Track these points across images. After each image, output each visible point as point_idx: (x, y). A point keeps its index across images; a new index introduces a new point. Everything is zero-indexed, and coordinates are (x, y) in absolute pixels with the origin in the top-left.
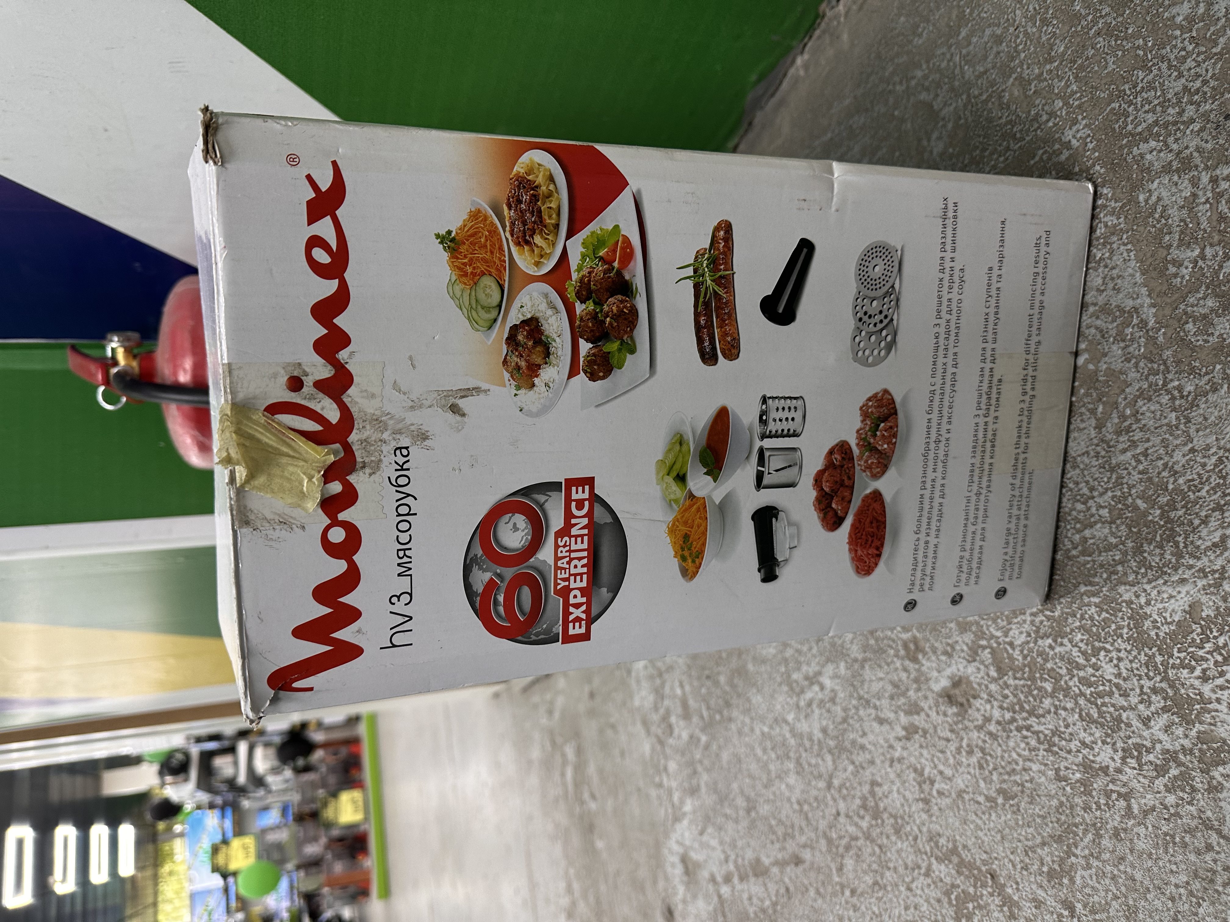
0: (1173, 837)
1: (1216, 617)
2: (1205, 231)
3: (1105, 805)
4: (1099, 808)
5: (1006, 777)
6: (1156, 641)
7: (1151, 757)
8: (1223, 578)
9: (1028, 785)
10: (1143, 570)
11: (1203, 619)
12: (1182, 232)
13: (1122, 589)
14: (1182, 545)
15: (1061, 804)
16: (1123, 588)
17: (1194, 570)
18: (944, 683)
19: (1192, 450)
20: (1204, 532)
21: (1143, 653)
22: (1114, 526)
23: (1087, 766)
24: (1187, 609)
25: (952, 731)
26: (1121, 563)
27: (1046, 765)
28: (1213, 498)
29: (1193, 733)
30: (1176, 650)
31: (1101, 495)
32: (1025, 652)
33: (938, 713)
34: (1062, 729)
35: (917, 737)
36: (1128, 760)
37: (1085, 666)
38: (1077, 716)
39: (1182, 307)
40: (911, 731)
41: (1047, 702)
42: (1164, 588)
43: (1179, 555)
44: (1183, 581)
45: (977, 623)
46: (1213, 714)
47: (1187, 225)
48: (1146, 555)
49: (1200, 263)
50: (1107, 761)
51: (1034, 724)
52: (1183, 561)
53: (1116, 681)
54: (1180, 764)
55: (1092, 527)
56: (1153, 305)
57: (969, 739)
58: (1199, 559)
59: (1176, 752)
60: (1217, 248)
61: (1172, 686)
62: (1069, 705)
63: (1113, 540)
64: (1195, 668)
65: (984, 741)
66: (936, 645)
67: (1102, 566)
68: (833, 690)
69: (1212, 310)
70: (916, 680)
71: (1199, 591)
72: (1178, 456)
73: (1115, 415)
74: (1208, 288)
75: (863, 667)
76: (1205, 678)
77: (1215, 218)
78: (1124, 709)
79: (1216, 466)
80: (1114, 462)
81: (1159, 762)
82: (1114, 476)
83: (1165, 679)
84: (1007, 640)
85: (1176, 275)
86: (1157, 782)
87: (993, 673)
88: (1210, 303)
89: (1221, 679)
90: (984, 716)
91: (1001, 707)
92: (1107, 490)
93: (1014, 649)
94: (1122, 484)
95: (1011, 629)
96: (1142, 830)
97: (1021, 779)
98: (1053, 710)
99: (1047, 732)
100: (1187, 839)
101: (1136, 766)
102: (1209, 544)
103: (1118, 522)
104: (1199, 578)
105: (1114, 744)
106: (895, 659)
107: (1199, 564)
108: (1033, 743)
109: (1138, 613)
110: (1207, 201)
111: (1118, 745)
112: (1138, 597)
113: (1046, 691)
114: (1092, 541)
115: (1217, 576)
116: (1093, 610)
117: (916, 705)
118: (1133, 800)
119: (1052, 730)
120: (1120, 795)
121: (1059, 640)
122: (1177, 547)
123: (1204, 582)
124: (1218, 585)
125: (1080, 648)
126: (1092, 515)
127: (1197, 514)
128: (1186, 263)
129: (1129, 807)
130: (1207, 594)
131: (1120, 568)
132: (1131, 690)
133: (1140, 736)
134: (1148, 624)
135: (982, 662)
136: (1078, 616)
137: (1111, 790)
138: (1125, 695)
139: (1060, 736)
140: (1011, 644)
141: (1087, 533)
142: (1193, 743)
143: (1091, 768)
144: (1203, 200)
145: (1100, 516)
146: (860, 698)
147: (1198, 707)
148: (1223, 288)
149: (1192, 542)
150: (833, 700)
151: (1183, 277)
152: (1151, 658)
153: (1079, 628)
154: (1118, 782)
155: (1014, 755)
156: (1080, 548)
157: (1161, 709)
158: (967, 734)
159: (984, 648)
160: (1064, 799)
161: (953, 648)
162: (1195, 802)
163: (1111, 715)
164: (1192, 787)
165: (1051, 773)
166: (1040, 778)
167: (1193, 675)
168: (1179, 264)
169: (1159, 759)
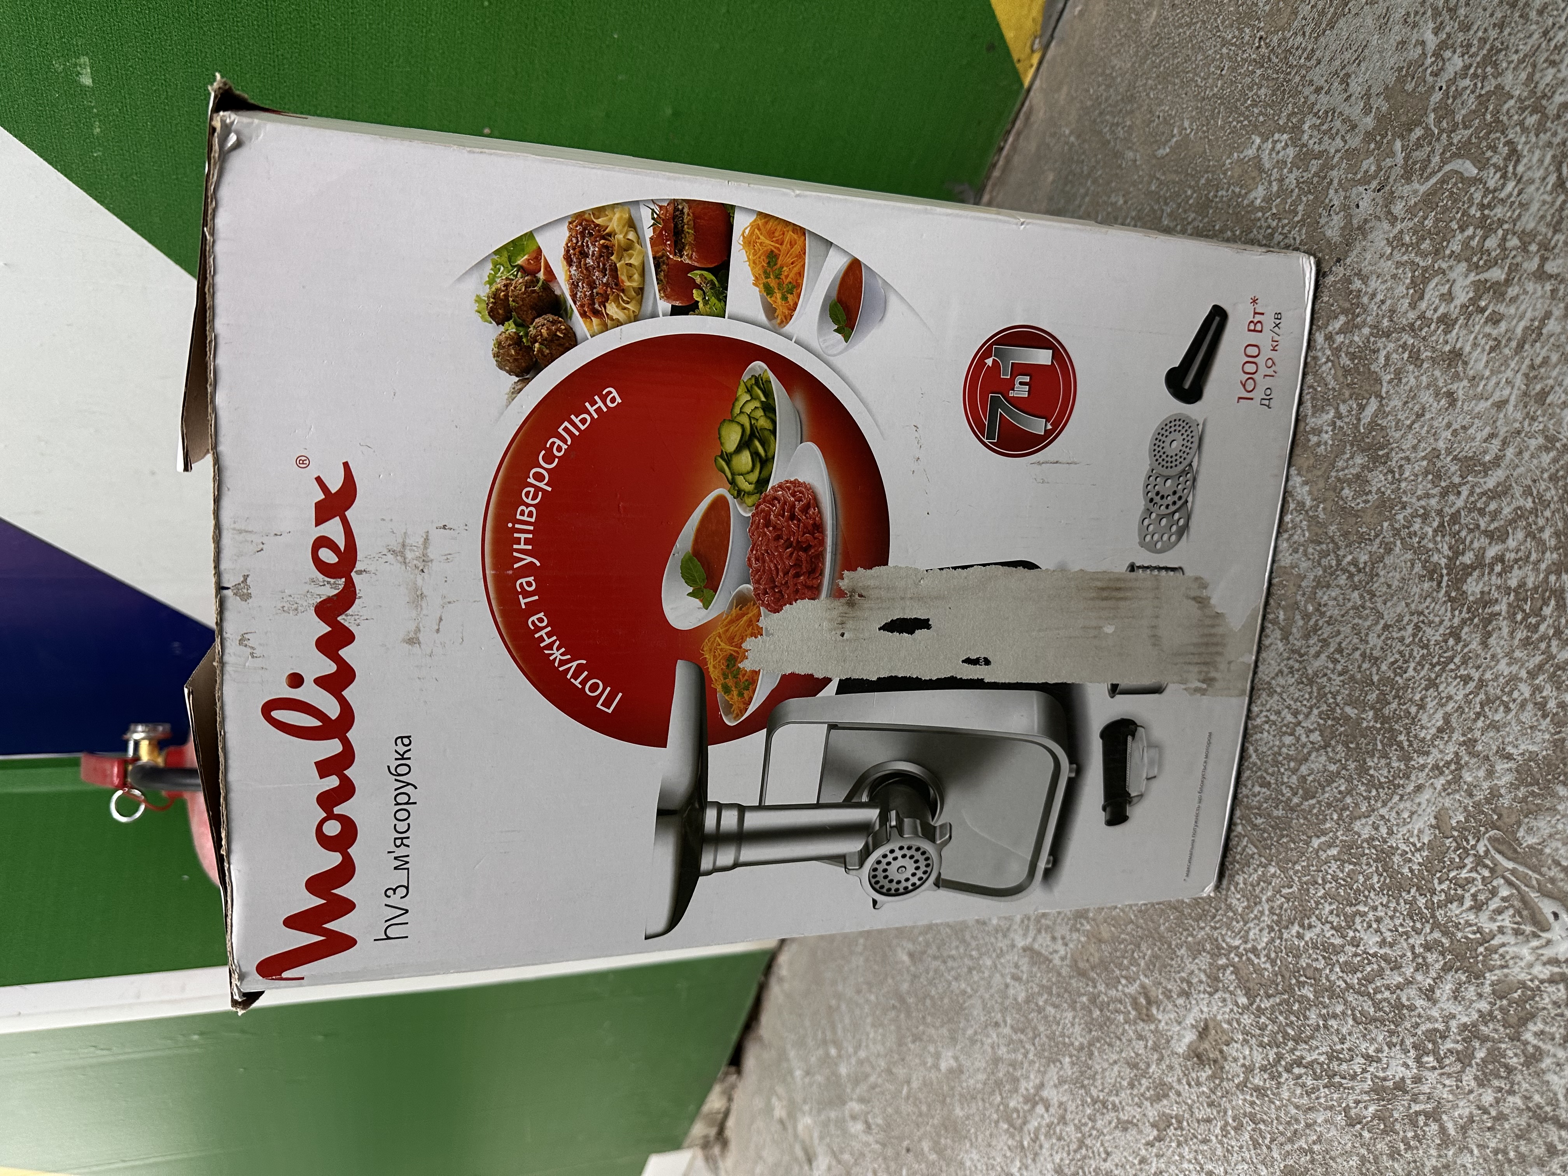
0: (1505, 1153)
1: (1467, 821)
2: (1334, 389)
3: (1413, 1138)
4: (1408, 1147)
5: (1288, 1147)
6: (1411, 879)
7: (1449, 1045)
8: (1460, 768)
9: (1316, 1148)
10: (1374, 793)
11: (1454, 828)
12: (1313, 399)
13: (1357, 826)
14: (1406, 744)
15: (1363, 1160)
16: (1358, 823)
17: (1427, 770)
18: (1190, 1036)
19: (1386, 627)
20: (1424, 718)
21: (1402, 901)
22: (1329, 749)
23: (1379, 1091)
24: (1434, 822)
25: (1211, 1105)
26: (1349, 792)
27: (1331, 1108)
28: (1422, 674)
29: (1487, 989)
30: (1436, 881)
31: (1307, 716)
32: (1273, 955)
33: (1189, 1085)
34: (1338, 1047)
35: (1171, 1131)
36: (1425, 1059)
37: (1343, 946)
38: (1351, 1022)
39: (1333, 474)
40: (1163, 1124)
41: (1313, 1016)
42: (1401, 806)
43: (1406, 758)
44: (1419, 788)
45: (1210, 937)
46: (1501, 951)
47: (1315, 390)
48: (1372, 772)
49: (1339, 423)
50: (1401, 1072)
51: (1304, 1053)
52: (1413, 763)
53: (1382, 951)
54: (1484, 1039)
55: (1306, 760)
56: (1306, 483)
57: (1233, 1108)
58: (1428, 753)
59: (1474, 1025)
60: (1350, 402)
61: (1445, 933)
62: (1339, 1009)
63: (1333, 768)
64: (1463, 897)
65: (1252, 1104)
66: (1169, 987)
67: (1329, 805)
68: (1061, 1104)
69: (1363, 467)
70: (1156, 1048)
71: (1440, 794)
72: (1373, 639)
73: (1298, 617)
74: (1352, 445)
75: (1091, 1055)
76: (1478, 907)
77: (1340, 373)
78: (1399, 987)
79: (1414, 635)
80: (1310, 671)
81: (1459, 1047)
82: (1315, 689)
83: (1436, 925)
84: (1249, 946)
85: (1318, 444)
86: (1465, 1078)
87: (1243, 1000)
88: (1359, 460)
89: (1497, 899)
90: (1243, 1065)
91: (1261, 1045)
92: (1311, 708)
93: (1258, 956)
94: (1326, 694)
95: (1250, 929)
96: (1466, 1159)
97: (1306, 1142)
98: (1321, 1023)
99: (1322, 1059)
100: (1523, 1149)
101: (1435, 1064)
102: (1433, 731)
103: (1333, 743)
104: (1436, 777)
105: (1402, 1041)
106: (1127, 1027)
107: (1430, 760)
108: (1310, 1082)
109: (1382, 851)
110: (1328, 360)
111: (1408, 1043)
112: (1376, 828)
113: (1308, 1000)
114: (1310, 778)
115: (1453, 767)
116: (1334, 866)
117: (1163, 1084)
118: (1445, 1117)
119: (1327, 1053)
120: (1427, 1115)
121: (1306, 922)
122: (1402, 748)
123: (1442, 780)
124: (1457, 779)
125: (1331, 923)
126: (1304, 746)
127: (1411, 700)
128: (1325, 428)
129: (1443, 1130)
130: (1448, 794)
131: (1349, 800)
132: (1401, 957)
133: (1429, 1019)
134: (1396, 859)
135: (1226, 989)
136: (1320, 882)
137: (1416, 1112)
138: (1397, 968)
139: (1338, 1059)
140: (1254, 950)
141: (1304, 770)
142: (1490, 1003)
143: (1384, 1089)
144: (1324, 360)
145: (1312, 743)
146: (1095, 1101)
147: (1481, 949)
148: (1367, 440)
149: (1416, 736)
150: (1063, 1120)
151: (1326, 443)
152: (1412, 903)
153: (1324, 897)
154: (1421, 1097)
155: (1293, 1111)
156: (1301, 792)
157: (1443, 969)
158: (1230, 1101)
159: (1224, 968)
160: (1363, 1151)
161: (1189, 984)
162: (1516, 1087)
163: (1389, 1002)
164: (1506, 1066)
165: (1340, 1119)
166: (1329, 1130)
167: (1464, 908)
168: (1318, 431)
169: (1458, 1042)
